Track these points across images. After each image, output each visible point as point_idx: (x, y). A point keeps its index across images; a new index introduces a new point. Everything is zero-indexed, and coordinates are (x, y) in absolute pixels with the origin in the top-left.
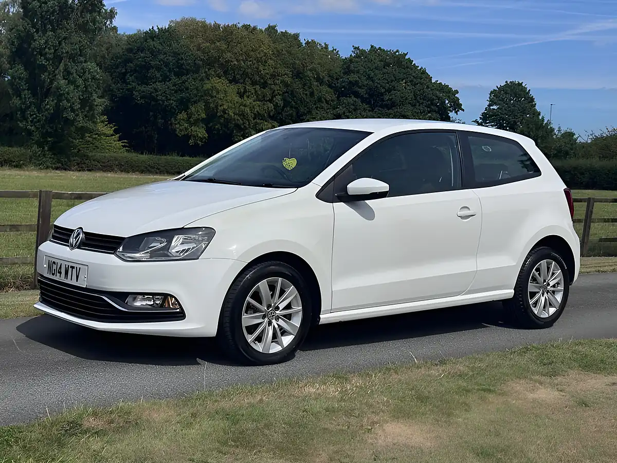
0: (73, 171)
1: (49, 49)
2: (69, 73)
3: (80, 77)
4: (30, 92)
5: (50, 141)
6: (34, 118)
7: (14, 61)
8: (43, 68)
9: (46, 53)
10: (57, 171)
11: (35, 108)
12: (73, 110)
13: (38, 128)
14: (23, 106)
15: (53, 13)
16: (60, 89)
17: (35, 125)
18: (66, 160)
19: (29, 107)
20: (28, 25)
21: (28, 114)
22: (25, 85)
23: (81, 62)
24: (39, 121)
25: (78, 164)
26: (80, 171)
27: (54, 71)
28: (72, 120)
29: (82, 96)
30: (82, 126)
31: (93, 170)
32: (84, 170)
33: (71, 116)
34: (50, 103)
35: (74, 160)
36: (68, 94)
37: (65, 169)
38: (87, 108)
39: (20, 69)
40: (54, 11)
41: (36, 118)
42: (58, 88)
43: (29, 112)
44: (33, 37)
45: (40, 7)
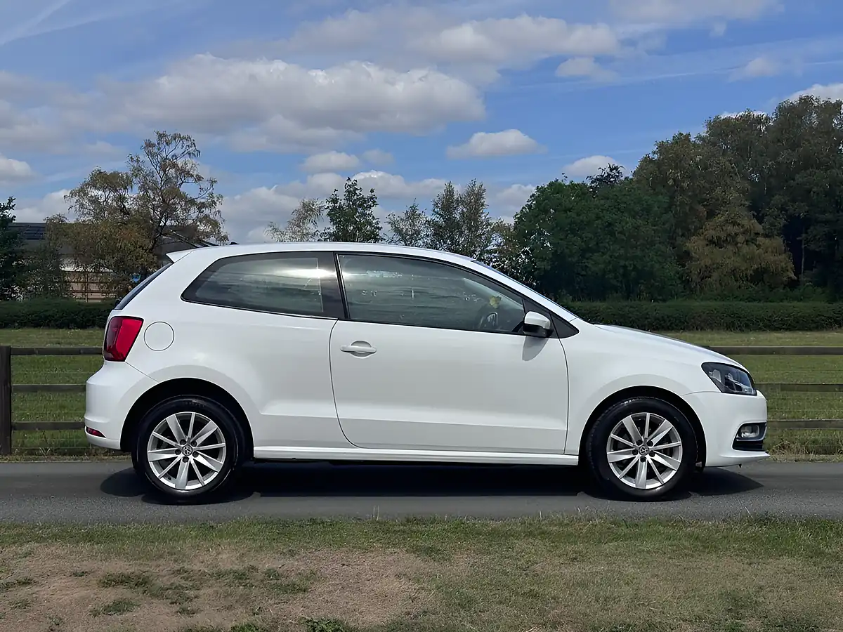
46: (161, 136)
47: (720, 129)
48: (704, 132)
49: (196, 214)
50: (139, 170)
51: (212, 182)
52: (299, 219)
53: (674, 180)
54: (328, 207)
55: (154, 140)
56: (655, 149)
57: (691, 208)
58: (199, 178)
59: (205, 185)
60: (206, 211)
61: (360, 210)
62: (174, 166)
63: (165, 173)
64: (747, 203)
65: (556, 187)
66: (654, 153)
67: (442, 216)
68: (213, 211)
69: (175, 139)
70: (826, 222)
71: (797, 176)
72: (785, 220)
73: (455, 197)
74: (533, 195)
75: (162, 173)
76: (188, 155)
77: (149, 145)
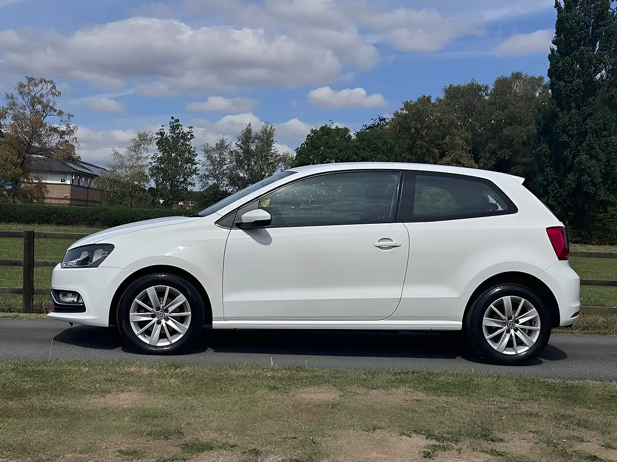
0: (593, 245)
1: (572, 126)
2: (592, 148)
3: (603, 151)
4: (552, 169)
5: (571, 215)
6: (555, 194)
7: (540, 140)
8: (566, 145)
9: (569, 130)
10: (576, 245)
11: (557, 183)
12: (594, 185)
13: (559, 203)
14: (545, 183)
15: (577, 91)
16: (582, 164)
17: (557, 200)
18: (586, 233)
19: (552, 183)
20: (553, 105)
21: (550, 190)
22: (549, 162)
23: (605, 136)
24: (561, 196)
25: (599, 238)
26: (601, 244)
27: (576, 148)
28: (592, 194)
29: (605, 169)
30: (603, 200)
31: (615, 244)
32: (605, 244)
33: (591, 190)
34: (571, 178)
35: (595, 234)
36: (589, 168)
37: (586, 243)
38: (609, 182)
39: (544, 147)
40: (579, 89)
41: (557, 193)
42: (580, 163)
43: (550, 188)
44: (558, 115)
45: (565, 86)
46: (30, 80)
47: (453, 93)
48: (442, 96)
49: (58, 139)
50: (14, 104)
51: (70, 116)
52: (135, 147)
53: (416, 129)
54: (157, 138)
55: (25, 82)
56: (403, 106)
57: (428, 150)
58: (60, 113)
59: (65, 118)
60: (67, 138)
61: (182, 141)
62: (40, 103)
63: (33, 108)
64: (469, 148)
65: (325, 130)
66: (402, 109)
67: (242, 148)
68: (71, 137)
69: (41, 83)
70: (524, 164)
71: (504, 130)
72: (495, 161)
73: (253, 134)
74: (309, 135)
75: (31, 107)
76: (51, 95)
77: (22, 86)
